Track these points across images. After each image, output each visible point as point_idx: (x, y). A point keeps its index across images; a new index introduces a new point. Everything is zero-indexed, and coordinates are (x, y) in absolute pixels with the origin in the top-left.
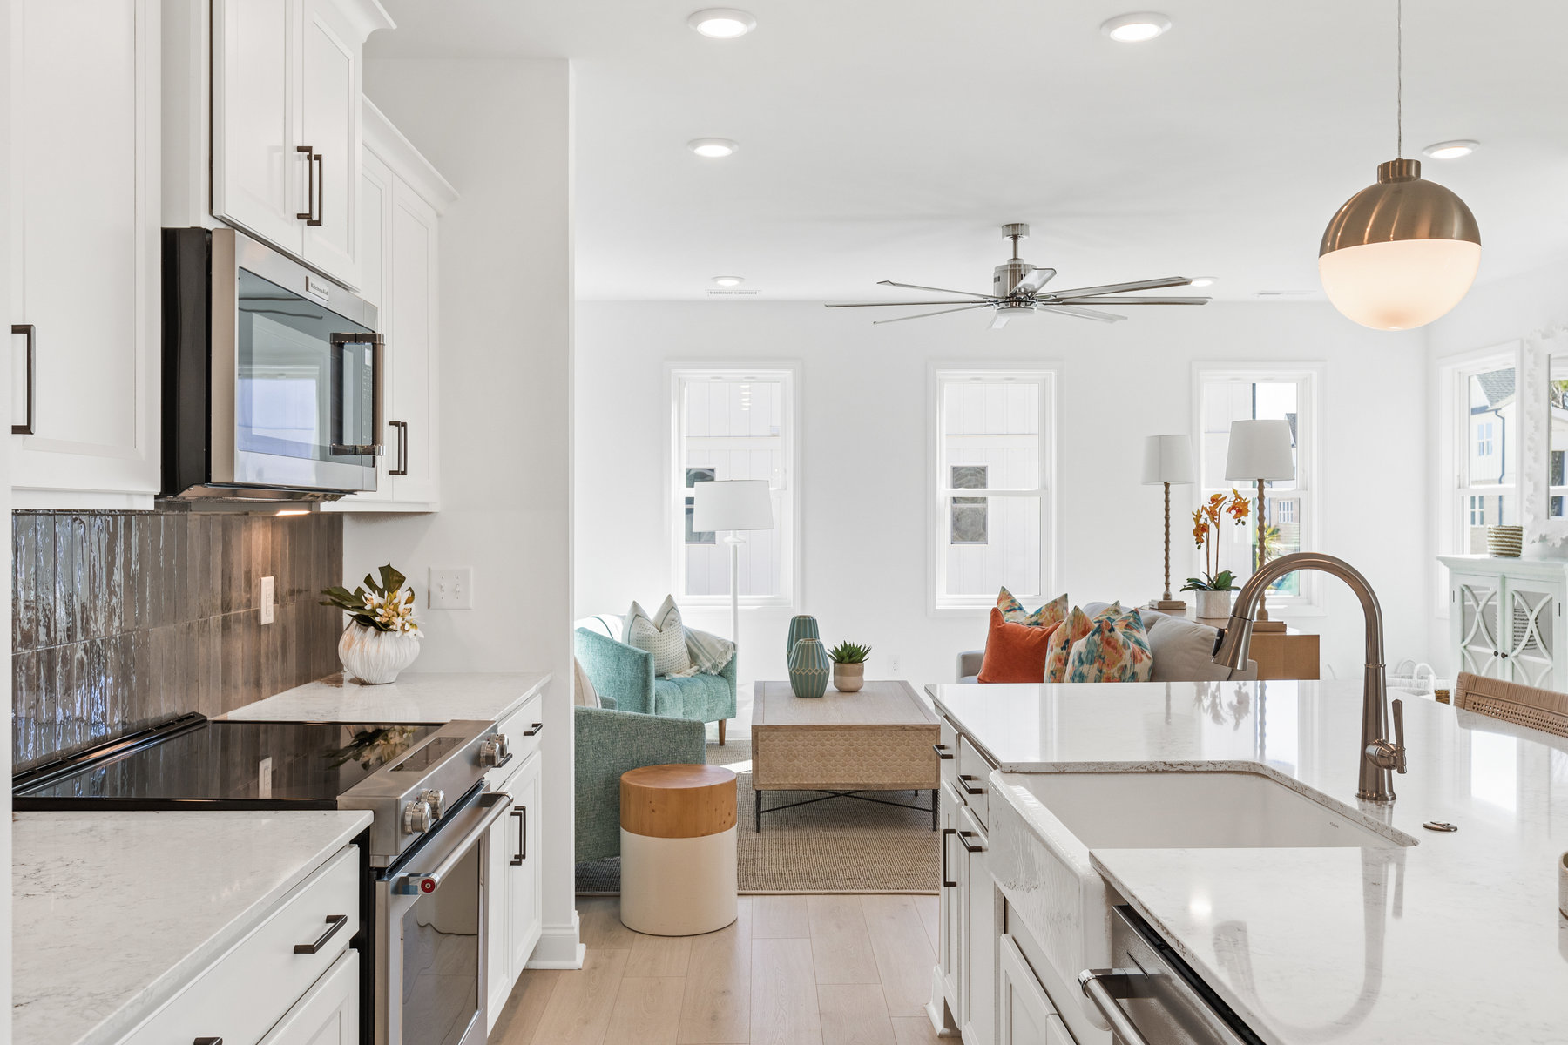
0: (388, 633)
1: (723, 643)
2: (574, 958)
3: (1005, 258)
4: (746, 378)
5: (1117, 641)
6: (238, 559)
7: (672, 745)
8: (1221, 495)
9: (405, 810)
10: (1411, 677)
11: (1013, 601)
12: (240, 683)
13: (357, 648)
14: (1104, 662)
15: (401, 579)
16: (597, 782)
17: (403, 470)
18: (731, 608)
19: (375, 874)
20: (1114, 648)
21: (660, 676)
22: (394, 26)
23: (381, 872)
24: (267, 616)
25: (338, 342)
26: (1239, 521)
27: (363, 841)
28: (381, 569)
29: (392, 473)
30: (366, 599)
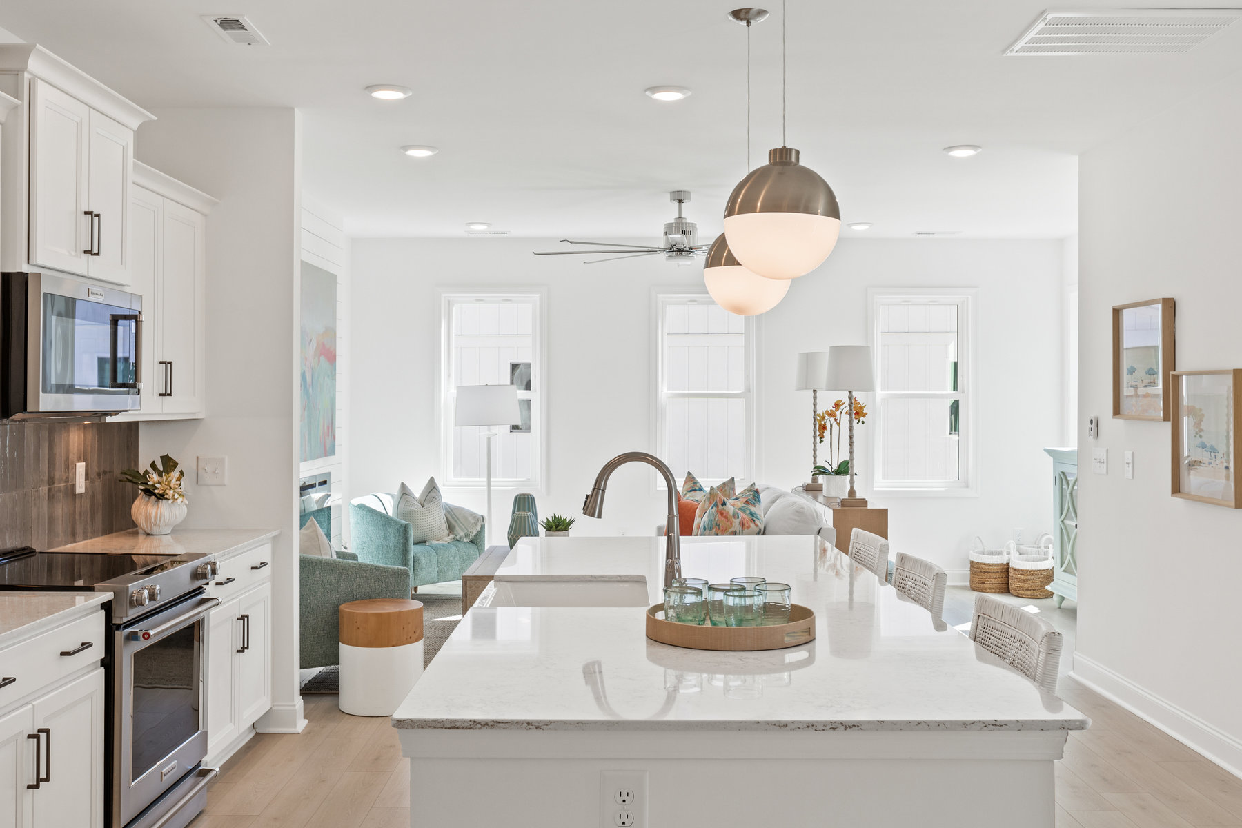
0: (164, 501)
1: (474, 516)
2: (295, 726)
3: (672, 217)
4: (504, 300)
5: (728, 512)
6: (60, 451)
7: (384, 586)
8: (841, 401)
9: (133, 593)
10: (1040, 547)
11: (695, 483)
12: (60, 531)
13: (142, 509)
14: (719, 529)
15: (176, 464)
16: (325, 610)
17: (169, 392)
18: (486, 488)
19: (114, 627)
20: (726, 517)
21: (421, 542)
22: (155, 118)
23: (118, 627)
24: (81, 487)
25: (115, 320)
26: (859, 421)
27: (107, 607)
28: (162, 458)
29: (161, 395)
30: (150, 478)
